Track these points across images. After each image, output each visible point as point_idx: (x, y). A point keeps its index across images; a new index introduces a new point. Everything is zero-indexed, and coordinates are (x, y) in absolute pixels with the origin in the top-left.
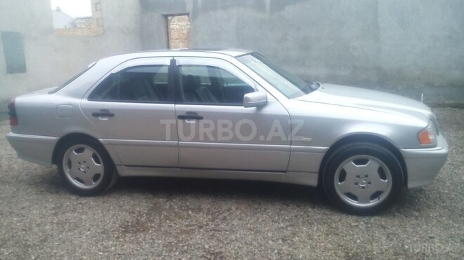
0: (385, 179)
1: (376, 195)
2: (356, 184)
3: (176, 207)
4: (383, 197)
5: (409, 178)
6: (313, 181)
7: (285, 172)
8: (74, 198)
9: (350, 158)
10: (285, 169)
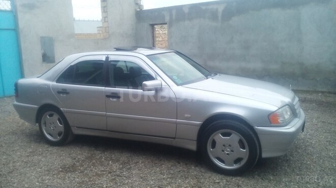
0: (244, 148)
1: (238, 161)
2: (223, 151)
3: (104, 158)
4: (243, 163)
5: (263, 150)
6: (193, 146)
7: (174, 138)
8: (47, 146)
9: (218, 131)
10: (174, 136)
